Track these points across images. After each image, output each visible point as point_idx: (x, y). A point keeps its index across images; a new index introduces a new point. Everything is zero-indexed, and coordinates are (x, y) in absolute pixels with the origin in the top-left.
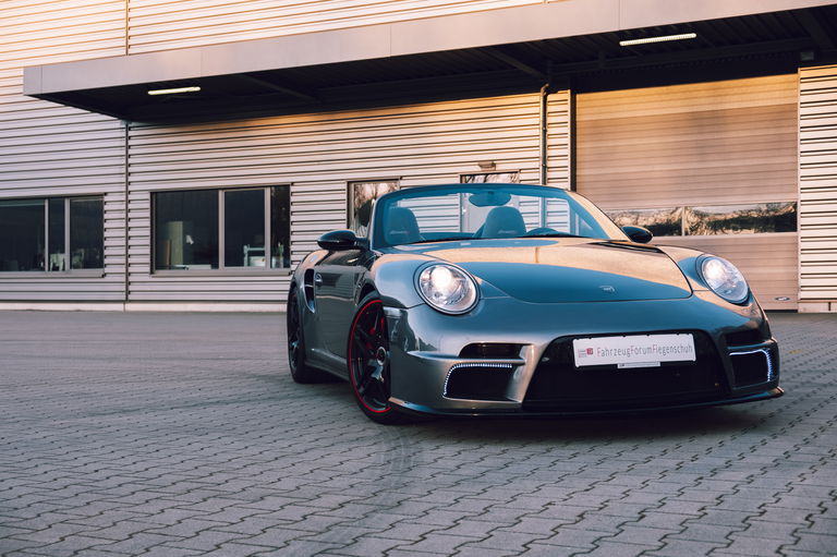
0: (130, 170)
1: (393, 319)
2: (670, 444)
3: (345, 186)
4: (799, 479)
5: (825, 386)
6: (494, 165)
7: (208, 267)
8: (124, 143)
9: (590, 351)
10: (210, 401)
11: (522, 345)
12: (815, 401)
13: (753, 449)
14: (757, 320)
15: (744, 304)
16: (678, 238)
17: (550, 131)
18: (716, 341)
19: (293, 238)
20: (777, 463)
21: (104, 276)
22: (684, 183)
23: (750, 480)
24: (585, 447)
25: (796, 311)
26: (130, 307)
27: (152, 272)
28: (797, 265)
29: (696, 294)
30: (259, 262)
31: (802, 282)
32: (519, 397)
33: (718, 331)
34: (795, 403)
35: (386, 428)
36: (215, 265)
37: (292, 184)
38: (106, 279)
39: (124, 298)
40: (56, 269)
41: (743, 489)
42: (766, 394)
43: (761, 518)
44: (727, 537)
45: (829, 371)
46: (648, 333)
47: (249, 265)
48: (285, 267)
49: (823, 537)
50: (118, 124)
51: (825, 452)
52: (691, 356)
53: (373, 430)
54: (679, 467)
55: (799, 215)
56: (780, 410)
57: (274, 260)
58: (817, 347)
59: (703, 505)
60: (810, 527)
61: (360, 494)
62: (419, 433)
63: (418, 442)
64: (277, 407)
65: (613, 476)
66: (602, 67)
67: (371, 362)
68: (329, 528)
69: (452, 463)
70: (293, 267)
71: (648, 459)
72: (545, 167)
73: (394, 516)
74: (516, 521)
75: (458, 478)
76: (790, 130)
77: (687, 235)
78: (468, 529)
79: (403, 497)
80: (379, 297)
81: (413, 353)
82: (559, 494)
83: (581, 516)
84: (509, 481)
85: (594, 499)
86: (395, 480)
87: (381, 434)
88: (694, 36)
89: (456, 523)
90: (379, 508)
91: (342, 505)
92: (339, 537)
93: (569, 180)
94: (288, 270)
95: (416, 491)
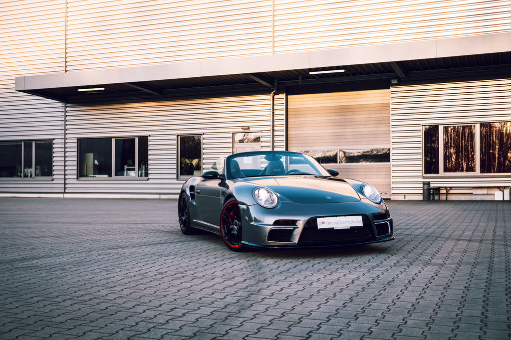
0: (67, 127)
1: (243, 210)
2: (354, 258)
3: (176, 137)
4: (404, 270)
5: (408, 235)
6: (249, 128)
7: (107, 176)
8: (64, 114)
9: (323, 223)
10: (154, 243)
11: (297, 220)
12: (405, 241)
13: (385, 260)
14: (384, 210)
15: (379, 204)
16: (336, 164)
17: (275, 113)
18: (369, 218)
19: (149, 162)
20: (395, 265)
21: (53, 180)
22: (338, 138)
23: (387, 270)
25: (390, 199)
26: (66, 196)
27: (77, 178)
28: (390, 178)
29: (362, 200)
30: (132, 174)
31: (393, 186)
32: (296, 239)
33: (370, 214)
34: (397, 242)
35: (239, 253)
36: (110, 175)
37: (149, 136)
38: (54, 182)
39: (63, 191)
40: (26, 176)
41: (385, 273)
42: (388, 239)
43: (393, 282)
44: (383, 288)
45: (408, 229)
46: (345, 216)
47: (127, 175)
48: (145, 176)
49: (415, 287)
50: (60, 104)
51: (412, 261)
52: (361, 225)
53: (234, 254)
54: (360, 266)
55: (391, 155)
56: (392, 245)
57: (140, 173)
58: (402, 217)
59: (373, 278)
60: (410, 284)
61: (249, 276)
62: (254, 255)
63: (256, 259)
64: (186, 245)
65: (337, 270)
66: (300, 83)
67: (231, 226)
68: (247, 287)
69: (275, 266)
70: (150, 177)
71: (348, 264)
72: (273, 130)
73: (266, 284)
74: (311, 284)
75: (281, 271)
76: (387, 115)
77: (340, 163)
78: (296, 287)
79: (265, 277)
80: (236, 200)
81: (253, 223)
82: (321, 276)
83: (332, 282)
84: (300, 272)
85: (334, 277)
86: (258, 272)
87: (239, 256)
88: (343, 71)
89: (290, 285)
90: (259, 281)
91: (245, 280)
92: (252, 290)
93: (285, 136)
94: (147, 178)
95: (268, 275)
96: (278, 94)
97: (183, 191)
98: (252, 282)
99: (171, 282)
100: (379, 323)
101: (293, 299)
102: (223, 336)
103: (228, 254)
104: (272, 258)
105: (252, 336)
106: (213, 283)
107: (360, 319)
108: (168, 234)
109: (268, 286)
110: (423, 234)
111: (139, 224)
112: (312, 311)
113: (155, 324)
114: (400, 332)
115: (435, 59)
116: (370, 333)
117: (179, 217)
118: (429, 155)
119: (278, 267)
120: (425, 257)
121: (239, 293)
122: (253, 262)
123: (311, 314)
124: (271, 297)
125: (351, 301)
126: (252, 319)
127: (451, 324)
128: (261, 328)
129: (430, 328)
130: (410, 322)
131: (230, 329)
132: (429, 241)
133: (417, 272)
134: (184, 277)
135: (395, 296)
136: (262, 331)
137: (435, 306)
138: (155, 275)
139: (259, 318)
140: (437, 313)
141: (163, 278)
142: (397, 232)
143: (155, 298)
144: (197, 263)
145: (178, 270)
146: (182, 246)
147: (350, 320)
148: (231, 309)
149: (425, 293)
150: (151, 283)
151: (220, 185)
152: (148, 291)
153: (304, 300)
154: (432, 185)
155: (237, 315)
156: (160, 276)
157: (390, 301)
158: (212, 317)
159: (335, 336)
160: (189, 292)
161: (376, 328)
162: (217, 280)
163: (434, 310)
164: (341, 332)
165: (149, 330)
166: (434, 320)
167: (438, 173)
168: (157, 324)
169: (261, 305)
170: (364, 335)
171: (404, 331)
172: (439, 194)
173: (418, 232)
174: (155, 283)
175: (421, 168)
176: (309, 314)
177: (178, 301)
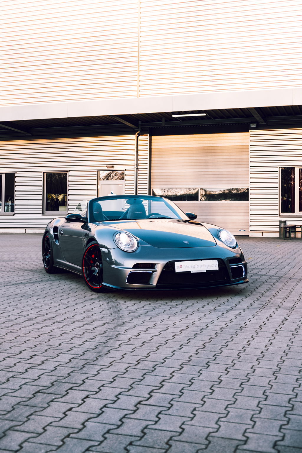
1: (104, 253)
2: (209, 300)
3: (42, 174)
4: (256, 314)
5: (263, 275)
6: (113, 167)
9: (181, 267)
10: (17, 282)
11: (156, 264)
12: (260, 282)
13: (239, 302)
14: (239, 254)
15: (234, 248)
16: (197, 202)
17: (139, 152)
18: (225, 262)
19: (16, 198)
20: (248, 308)
22: (199, 177)
23: (240, 314)
24: (179, 302)
25: (248, 236)
28: (249, 216)
29: (218, 244)
31: (251, 223)
32: (154, 282)
33: (226, 258)
35: (100, 294)
37: (16, 172)
41: (238, 317)
42: (242, 281)
43: (245, 327)
44: (236, 333)
45: (264, 269)
46: (202, 260)
48: (11, 211)
49: (265, 332)
51: (264, 303)
52: (216, 268)
53: (95, 295)
54: (215, 309)
55: (250, 194)
56: (247, 286)
57: (6, 208)
58: (259, 256)
59: (226, 323)
60: (261, 329)
61: (108, 320)
62: (114, 296)
63: (116, 300)
64: (49, 285)
65: (193, 313)
66: (163, 125)
67: (93, 268)
68: (105, 332)
69: (134, 309)
70: (15, 212)
71: (203, 307)
72: (137, 169)
73: (124, 328)
74: (167, 329)
75: (139, 314)
76: (246, 157)
77: (201, 200)
78: (152, 332)
79: (124, 321)
80: (97, 243)
81: (113, 266)
82: (177, 319)
83: (187, 326)
84: (158, 315)
85: (189, 321)
86: (117, 315)
87: (99, 297)
88: (205, 114)
89: (147, 330)
90: (118, 325)
91: (104, 324)
92: (110, 335)
93: (148, 174)
94: (13, 213)
95: (127, 319)
96: (142, 135)
97: (47, 232)
98: (111, 326)
99: (32, 327)
100: (228, 372)
101: (149, 345)
102: (79, 386)
103: (89, 294)
104: (132, 300)
105: (107, 385)
106: (73, 327)
107: (212, 366)
108: (32, 273)
109: (126, 331)
110: (277, 275)
111: (4, 261)
112: (166, 358)
113: (14, 374)
114: (248, 381)
115: (292, 106)
116: (220, 383)
117: (43, 256)
118: (286, 195)
119: (137, 310)
120: (277, 300)
121: (98, 339)
122: (112, 303)
123: (165, 361)
124: (128, 343)
125: (204, 348)
126: (109, 367)
127: (296, 373)
128: (116, 376)
129: (277, 377)
130: (258, 371)
131: (87, 378)
132: (282, 282)
133: (269, 316)
134: (45, 320)
135: (245, 342)
136: (117, 380)
137: (282, 353)
138: (17, 319)
139: (115, 366)
140: (284, 361)
141: (25, 321)
142: (252, 272)
143: (16, 344)
144: (59, 305)
145: (39, 313)
146: (45, 286)
147: (201, 368)
148: (88, 356)
149: (274, 338)
150: (12, 328)
151: (83, 227)
152: (8, 337)
153: (159, 346)
154: (289, 224)
155: (95, 363)
156: (21, 320)
157: (241, 348)
158: (70, 365)
159: (187, 386)
160: (49, 337)
161: (226, 376)
162: (77, 324)
163: (282, 357)
164: (192, 381)
165: (8, 380)
166: (280, 368)
167: (294, 212)
168: (16, 374)
169: (118, 352)
170: (214, 385)
171: (251, 380)
172: (295, 232)
173: (272, 273)
174: (16, 327)
175: (279, 207)
176: (163, 361)
177: (38, 347)
